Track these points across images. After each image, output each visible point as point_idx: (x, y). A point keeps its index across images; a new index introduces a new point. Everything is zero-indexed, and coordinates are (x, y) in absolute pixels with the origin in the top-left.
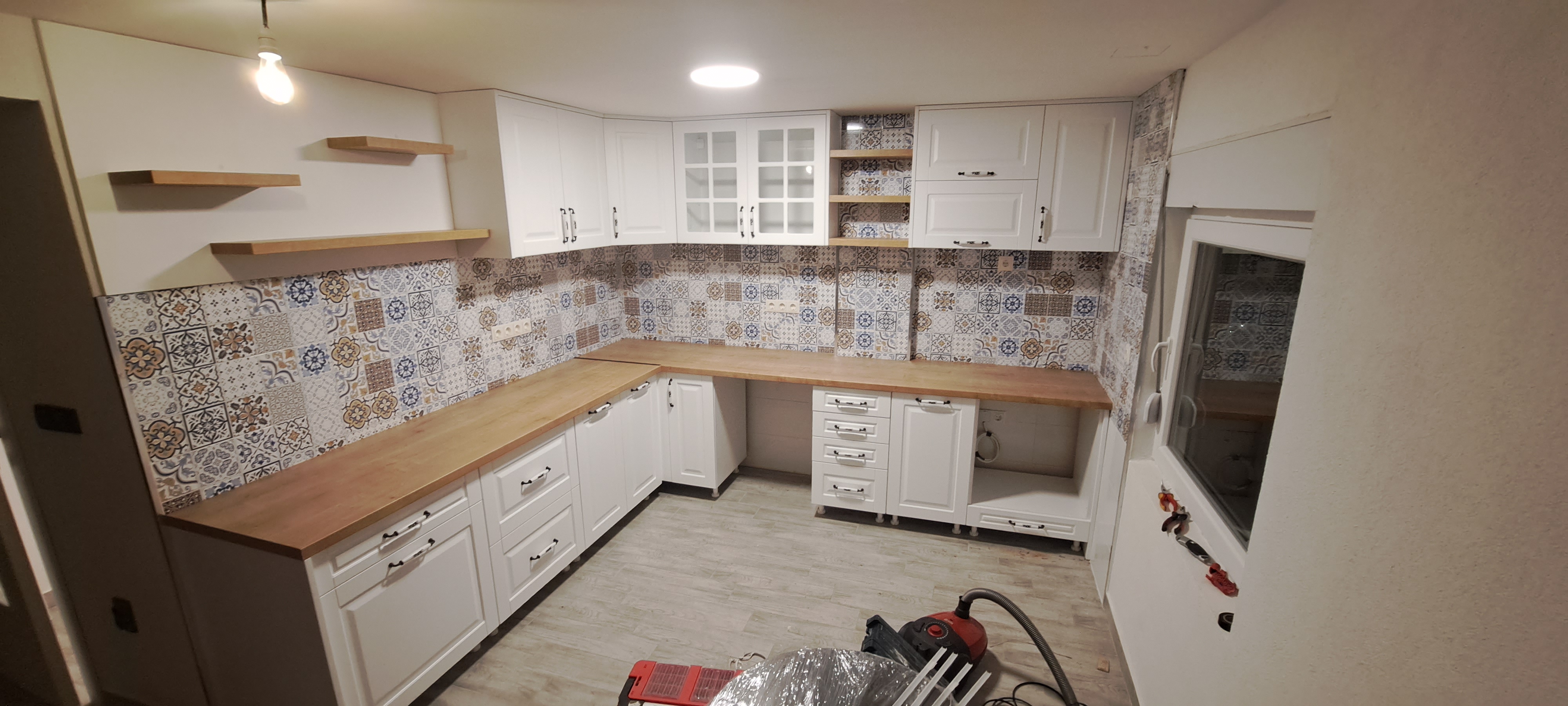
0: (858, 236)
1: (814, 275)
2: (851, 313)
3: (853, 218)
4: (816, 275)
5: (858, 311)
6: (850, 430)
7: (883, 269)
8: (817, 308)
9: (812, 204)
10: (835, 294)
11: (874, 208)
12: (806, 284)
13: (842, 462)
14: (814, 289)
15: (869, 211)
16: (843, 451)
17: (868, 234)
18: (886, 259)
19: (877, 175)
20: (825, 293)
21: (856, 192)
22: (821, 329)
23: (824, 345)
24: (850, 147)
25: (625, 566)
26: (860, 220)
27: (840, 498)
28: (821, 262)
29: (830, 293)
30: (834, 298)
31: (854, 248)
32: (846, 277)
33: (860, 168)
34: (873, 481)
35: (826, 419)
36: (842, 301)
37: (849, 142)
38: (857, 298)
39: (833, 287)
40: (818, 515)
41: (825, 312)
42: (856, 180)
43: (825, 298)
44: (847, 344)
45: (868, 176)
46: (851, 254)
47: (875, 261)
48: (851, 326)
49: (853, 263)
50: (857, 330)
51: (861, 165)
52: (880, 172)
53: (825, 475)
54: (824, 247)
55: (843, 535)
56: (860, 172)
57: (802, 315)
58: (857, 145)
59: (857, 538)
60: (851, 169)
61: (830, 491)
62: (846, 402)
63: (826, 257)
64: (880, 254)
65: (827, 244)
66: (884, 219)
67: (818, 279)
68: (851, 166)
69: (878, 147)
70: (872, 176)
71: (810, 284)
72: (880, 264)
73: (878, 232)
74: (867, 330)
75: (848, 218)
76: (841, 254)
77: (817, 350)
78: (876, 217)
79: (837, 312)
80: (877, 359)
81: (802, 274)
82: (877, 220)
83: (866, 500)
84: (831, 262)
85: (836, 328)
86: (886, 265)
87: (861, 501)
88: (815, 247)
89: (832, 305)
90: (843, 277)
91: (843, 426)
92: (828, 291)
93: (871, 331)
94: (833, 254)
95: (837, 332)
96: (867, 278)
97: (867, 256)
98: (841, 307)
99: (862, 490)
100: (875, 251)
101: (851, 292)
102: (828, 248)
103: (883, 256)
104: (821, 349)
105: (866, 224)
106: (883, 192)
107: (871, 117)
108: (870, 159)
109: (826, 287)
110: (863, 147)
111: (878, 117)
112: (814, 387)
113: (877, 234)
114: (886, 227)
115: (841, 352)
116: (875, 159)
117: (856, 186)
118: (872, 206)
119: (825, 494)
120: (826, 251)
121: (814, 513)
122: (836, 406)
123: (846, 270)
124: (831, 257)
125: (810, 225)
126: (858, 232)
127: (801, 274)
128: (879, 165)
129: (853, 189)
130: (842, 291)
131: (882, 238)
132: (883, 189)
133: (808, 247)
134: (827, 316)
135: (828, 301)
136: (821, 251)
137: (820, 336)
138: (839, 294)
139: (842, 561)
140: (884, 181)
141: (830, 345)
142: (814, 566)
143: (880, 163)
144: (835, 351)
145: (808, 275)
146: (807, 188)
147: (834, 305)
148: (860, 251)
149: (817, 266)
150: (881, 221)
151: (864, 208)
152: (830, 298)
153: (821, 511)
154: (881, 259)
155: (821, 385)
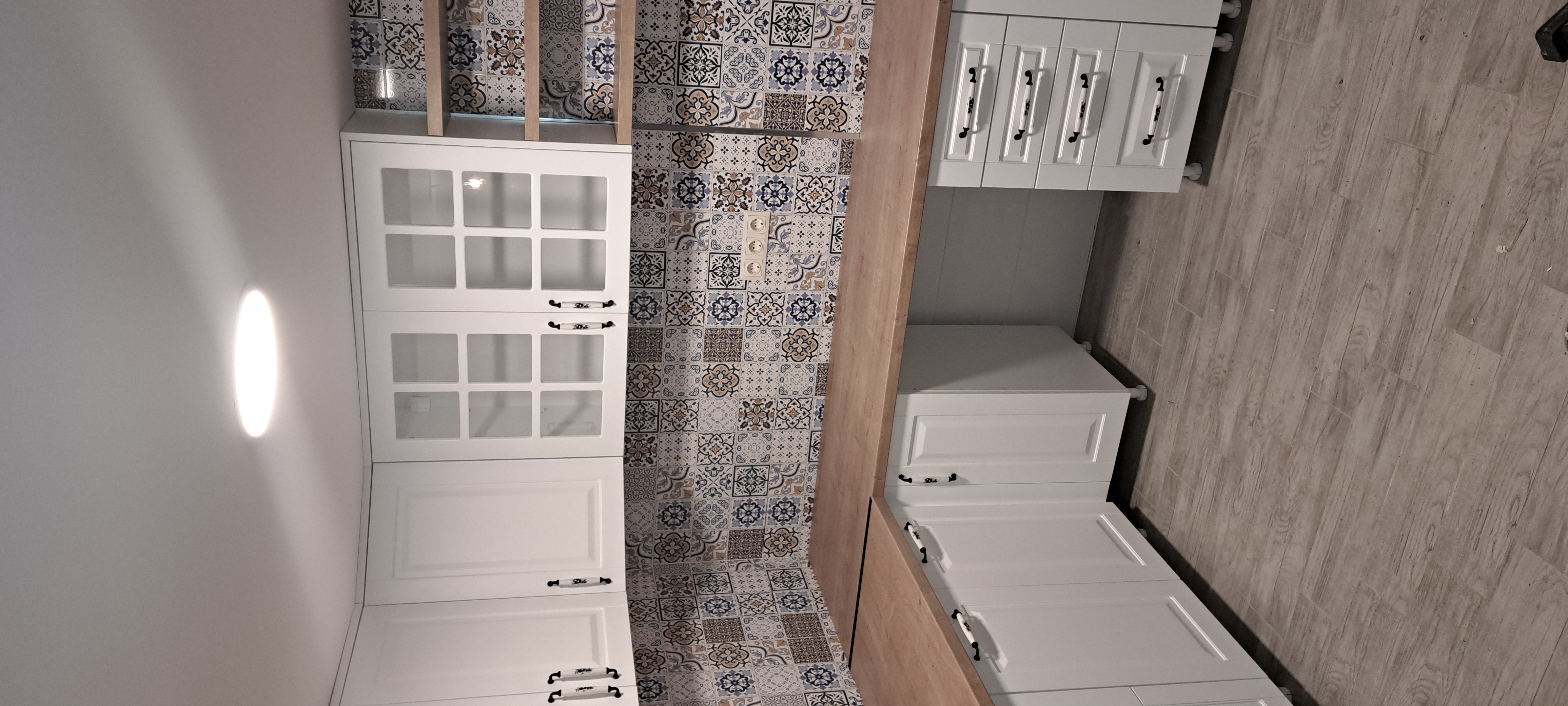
0: (611, 81)
1: (692, 178)
2: (771, 101)
3: (573, 90)
4: (692, 174)
5: (768, 87)
6: (1028, 105)
7: (682, 29)
8: (759, 176)
9: (545, 179)
10: (733, 136)
11: (552, 45)
12: (710, 195)
13: (1096, 126)
14: (720, 178)
15: (559, 56)
16: (1071, 122)
17: (607, 59)
18: (661, 21)
19: (482, 34)
20: (730, 156)
21: (518, 83)
22: (803, 167)
23: (836, 161)
24: (422, 91)
25: (1308, 596)
26: (578, 75)
27: (1173, 129)
28: (665, 163)
29: (730, 145)
30: (740, 136)
31: (637, 92)
32: (697, 111)
33: (465, 72)
34: (1141, 56)
35: (1001, 158)
36: (748, 121)
37: (412, 95)
38: (742, 87)
39: (719, 140)
40: (1204, 180)
41: (766, 158)
42: (493, 82)
43: (740, 156)
44: (838, 112)
45: (484, 56)
46: (649, 97)
47: (665, 46)
48: (799, 102)
49: (668, 94)
50: (809, 89)
51: (461, 69)
52: (474, 28)
53: (1119, 163)
54: (635, 157)
55: (1259, 124)
56: (476, 73)
57: (774, 206)
58: (418, 77)
59: (1268, 92)
60: (468, 92)
61: (1155, 152)
62: (967, 115)
63: (654, 152)
64: (649, 33)
65: (629, 148)
66: (576, 25)
67: (701, 171)
68: (462, 92)
69: (420, 30)
70: (484, 46)
71: (711, 187)
72: (672, 35)
73: (603, 37)
74: (810, 67)
75: (574, 102)
76: (648, 119)
77: (847, 177)
78: (573, 40)
79: (769, 132)
80: (872, 47)
81: (691, 204)
82: (578, 39)
83: (1182, 72)
84: (667, 142)
85: (802, 134)
86: (673, 22)
87: (1184, 84)
88: (635, 176)
89: (752, 142)
90: (697, 116)
91: (1016, 120)
92: (725, 150)
93: (811, 58)
94: (649, 136)
95: (810, 134)
96: (700, 65)
97: (653, 62)
98: (759, 122)
99: (1159, 80)
100: (644, 45)
101: (728, 99)
102: (636, 146)
103: (655, 27)
104: (845, 167)
105: (586, 63)
106: (518, 23)
107: (356, 43)
108: (445, 49)
109: (718, 155)
110: (421, 64)
111: (355, 28)
112: (930, 184)
113: (608, 40)
114: (591, 18)
115: (853, 126)
116: (447, 38)
117: (506, 81)
118: (548, 48)
119: (1162, 163)
120: (643, 151)
121: (1199, 188)
122: (974, 136)
123: (683, 109)
124: (654, 141)
125: (589, 183)
126: (603, 80)
127: (690, 207)
128: (460, 30)
129: (511, 89)
130: (725, 120)
131: (617, 29)
132: (511, 23)
133: (634, 189)
134: (778, 152)
135: (746, 151)
136: (643, 162)
137: (817, 170)
138: (732, 125)
139: (1326, 126)
140: (495, 20)
141: (837, 149)
142: (1335, 190)
143: (454, 27)
144: (851, 138)
145: (692, 190)
146: (511, 188)
147: (754, 137)
148: (643, 78)
149: (674, 173)
150: (580, 30)
151: (552, 66)
152: (741, 146)
153: (1196, 171)
154: (660, 34)
155: (926, 169)
